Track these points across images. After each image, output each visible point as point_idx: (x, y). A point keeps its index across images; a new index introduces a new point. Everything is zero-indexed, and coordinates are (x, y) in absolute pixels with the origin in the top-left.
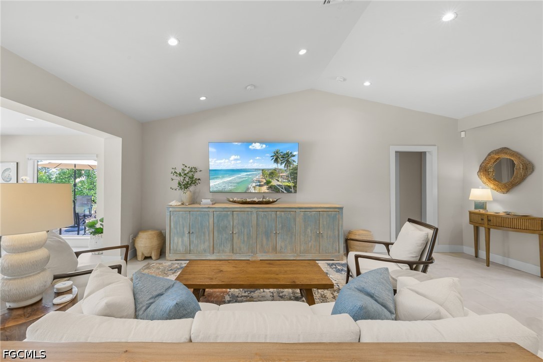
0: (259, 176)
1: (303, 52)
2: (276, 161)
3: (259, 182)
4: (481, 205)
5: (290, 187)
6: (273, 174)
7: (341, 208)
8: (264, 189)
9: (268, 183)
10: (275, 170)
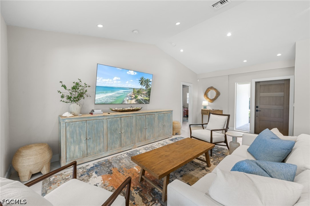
0: (131, 93)
1: (178, 24)
2: (141, 84)
3: (131, 96)
4: (205, 107)
5: (147, 100)
6: (139, 92)
7: (172, 111)
8: (133, 101)
9: (136, 97)
10: (140, 89)
